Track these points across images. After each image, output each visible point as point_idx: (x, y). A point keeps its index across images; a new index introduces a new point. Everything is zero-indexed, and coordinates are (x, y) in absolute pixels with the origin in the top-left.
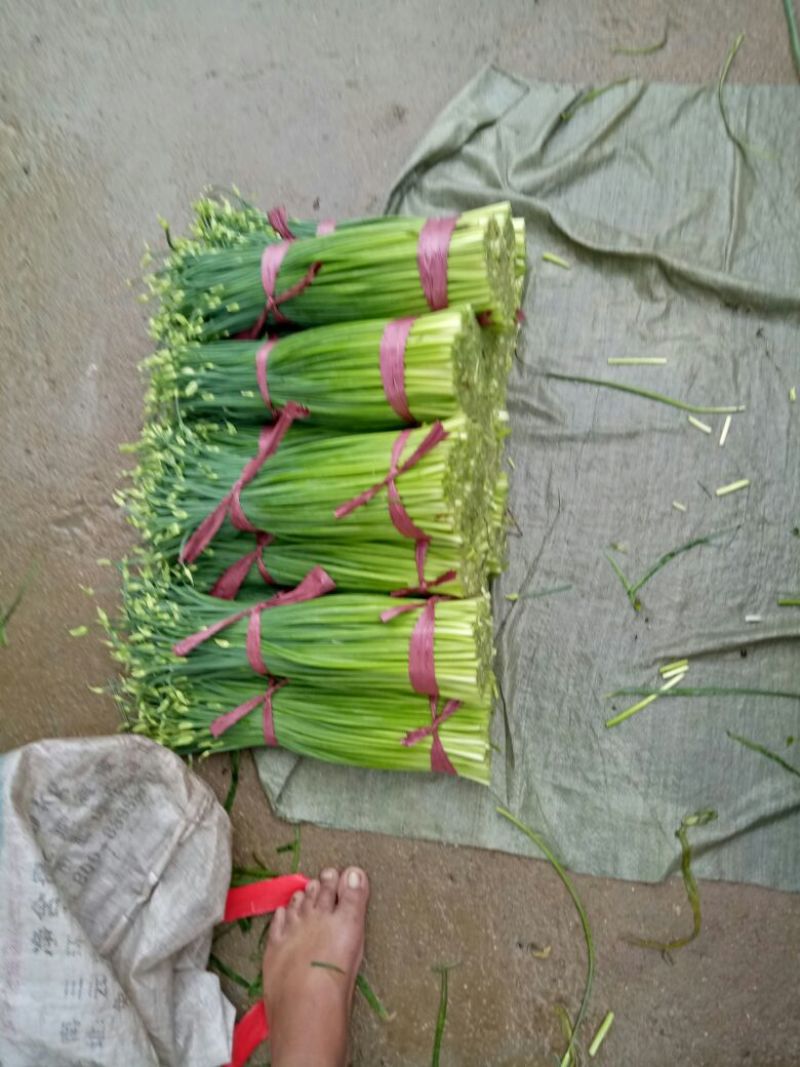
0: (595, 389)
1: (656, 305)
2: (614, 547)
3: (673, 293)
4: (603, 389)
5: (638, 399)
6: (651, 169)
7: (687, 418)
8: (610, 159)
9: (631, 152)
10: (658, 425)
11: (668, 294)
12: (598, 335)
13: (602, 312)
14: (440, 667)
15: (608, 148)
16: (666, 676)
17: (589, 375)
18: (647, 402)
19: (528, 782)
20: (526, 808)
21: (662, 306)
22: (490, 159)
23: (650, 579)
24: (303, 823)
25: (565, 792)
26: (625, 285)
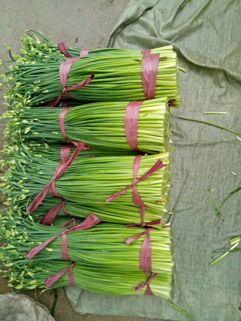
0: (199, 124)
1: (221, 89)
2: (209, 190)
3: (228, 85)
4: (202, 124)
5: (215, 128)
6: (217, 32)
7: (235, 137)
8: (201, 26)
9: (209, 23)
10: (224, 139)
11: (226, 85)
12: (198, 101)
13: (200, 91)
14: (153, 264)
15: (200, 21)
16: (232, 243)
17: (196, 118)
18: (219, 130)
19: (179, 290)
20: (179, 301)
21: (224, 90)
22: (152, 24)
23: (224, 204)
24: (87, 314)
25: (194, 293)
26: (209, 80)
